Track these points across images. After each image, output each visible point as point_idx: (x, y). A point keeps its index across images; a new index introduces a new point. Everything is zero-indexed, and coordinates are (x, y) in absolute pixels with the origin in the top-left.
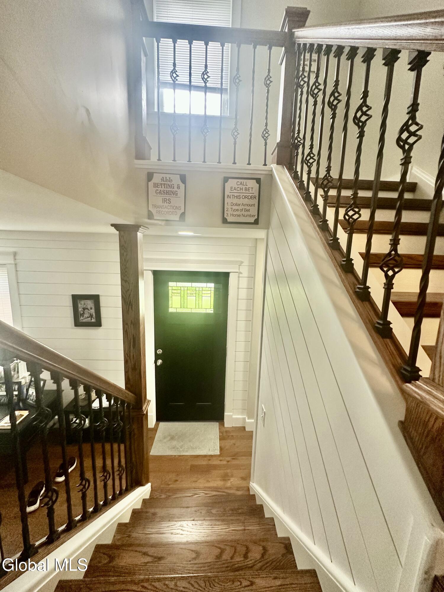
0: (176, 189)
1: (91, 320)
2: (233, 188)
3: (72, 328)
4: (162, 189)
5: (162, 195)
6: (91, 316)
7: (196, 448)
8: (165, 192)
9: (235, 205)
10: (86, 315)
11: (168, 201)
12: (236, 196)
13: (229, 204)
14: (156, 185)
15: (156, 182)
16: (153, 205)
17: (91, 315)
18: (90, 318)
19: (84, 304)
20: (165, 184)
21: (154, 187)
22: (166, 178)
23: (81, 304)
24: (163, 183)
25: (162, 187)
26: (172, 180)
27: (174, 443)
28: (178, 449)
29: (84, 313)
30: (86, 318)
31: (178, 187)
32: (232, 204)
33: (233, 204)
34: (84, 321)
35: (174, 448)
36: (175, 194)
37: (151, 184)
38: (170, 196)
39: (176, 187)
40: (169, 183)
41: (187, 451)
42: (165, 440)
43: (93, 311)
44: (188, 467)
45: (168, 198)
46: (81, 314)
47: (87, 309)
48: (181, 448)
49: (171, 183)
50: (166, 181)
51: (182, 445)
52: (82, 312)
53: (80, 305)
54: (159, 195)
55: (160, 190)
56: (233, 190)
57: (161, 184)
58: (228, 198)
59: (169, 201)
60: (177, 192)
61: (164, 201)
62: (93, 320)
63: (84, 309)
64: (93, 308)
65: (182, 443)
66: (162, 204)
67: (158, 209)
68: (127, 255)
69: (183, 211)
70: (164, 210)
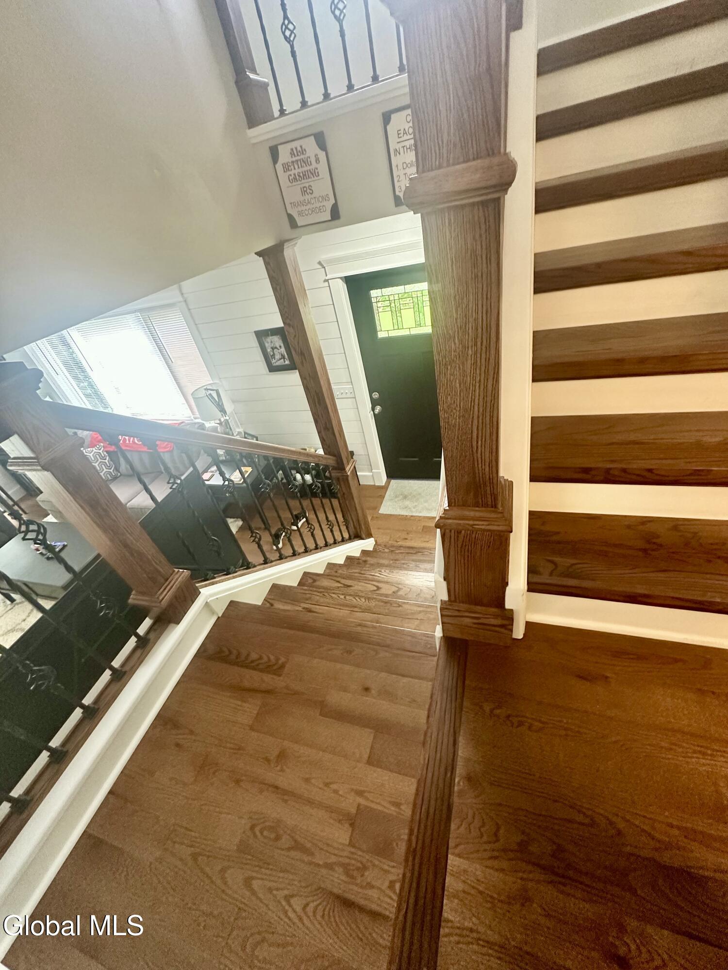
0: (314, 165)
1: (285, 362)
2: (402, 132)
3: (267, 374)
4: (296, 172)
5: (299, 182)
6: (283, 357)
7: (432, 510)
8: (301, 175)
9: (409, 166)
10: (278, 356)
11: (308, 191)
12: (408, 147)
13: (400, 167)
14: (286, 167)
15: (285, 162)
16: (291, 204)
17: (282, 355)
18: (282, 360)
19: (271, 342)
20: (297, 161)
21: (284, 172)
22: (296, 148)
23: (268, 343)
24: (294, 159)
25: (295, 169)
26: (305, 150)
27: (407, 503)
28: (410, 509)
29: (274, 354)
30: (278, 360)
31: (317, 160)
32: (405, 165)
33: (407, 166)
34: (277, 364)
35: (406, 508)
36: (315, 173)
37: (279, 166)
38: (310, 180)
39: (313, 160)
40: (302, 157)
41: (420, 512)
42: (396, 500)
43: (283, 350)
44: (420, 528)
45: (307, 185)
46: (271, 356)
47: (276, 348)
48: (414, 508)
49: (306, 156)
50: (298, 155)
51: (416, 506)
52: (272, 354)
53: (267, 345)
54: (294, 184)
55: (295, 174)
56: (402, 135)
57: (293, 162)
58: (395, 155)
59: (310, 189)
60: (317, 169)
61: (304, 191)
62: (287, 362)
63: (273, 349)
64: (282, 345)
65: (416, 504)
66: (302, 199)
67: (300, 209)
68: (280, 289)
69: (334, 202)
70: (307, 208)
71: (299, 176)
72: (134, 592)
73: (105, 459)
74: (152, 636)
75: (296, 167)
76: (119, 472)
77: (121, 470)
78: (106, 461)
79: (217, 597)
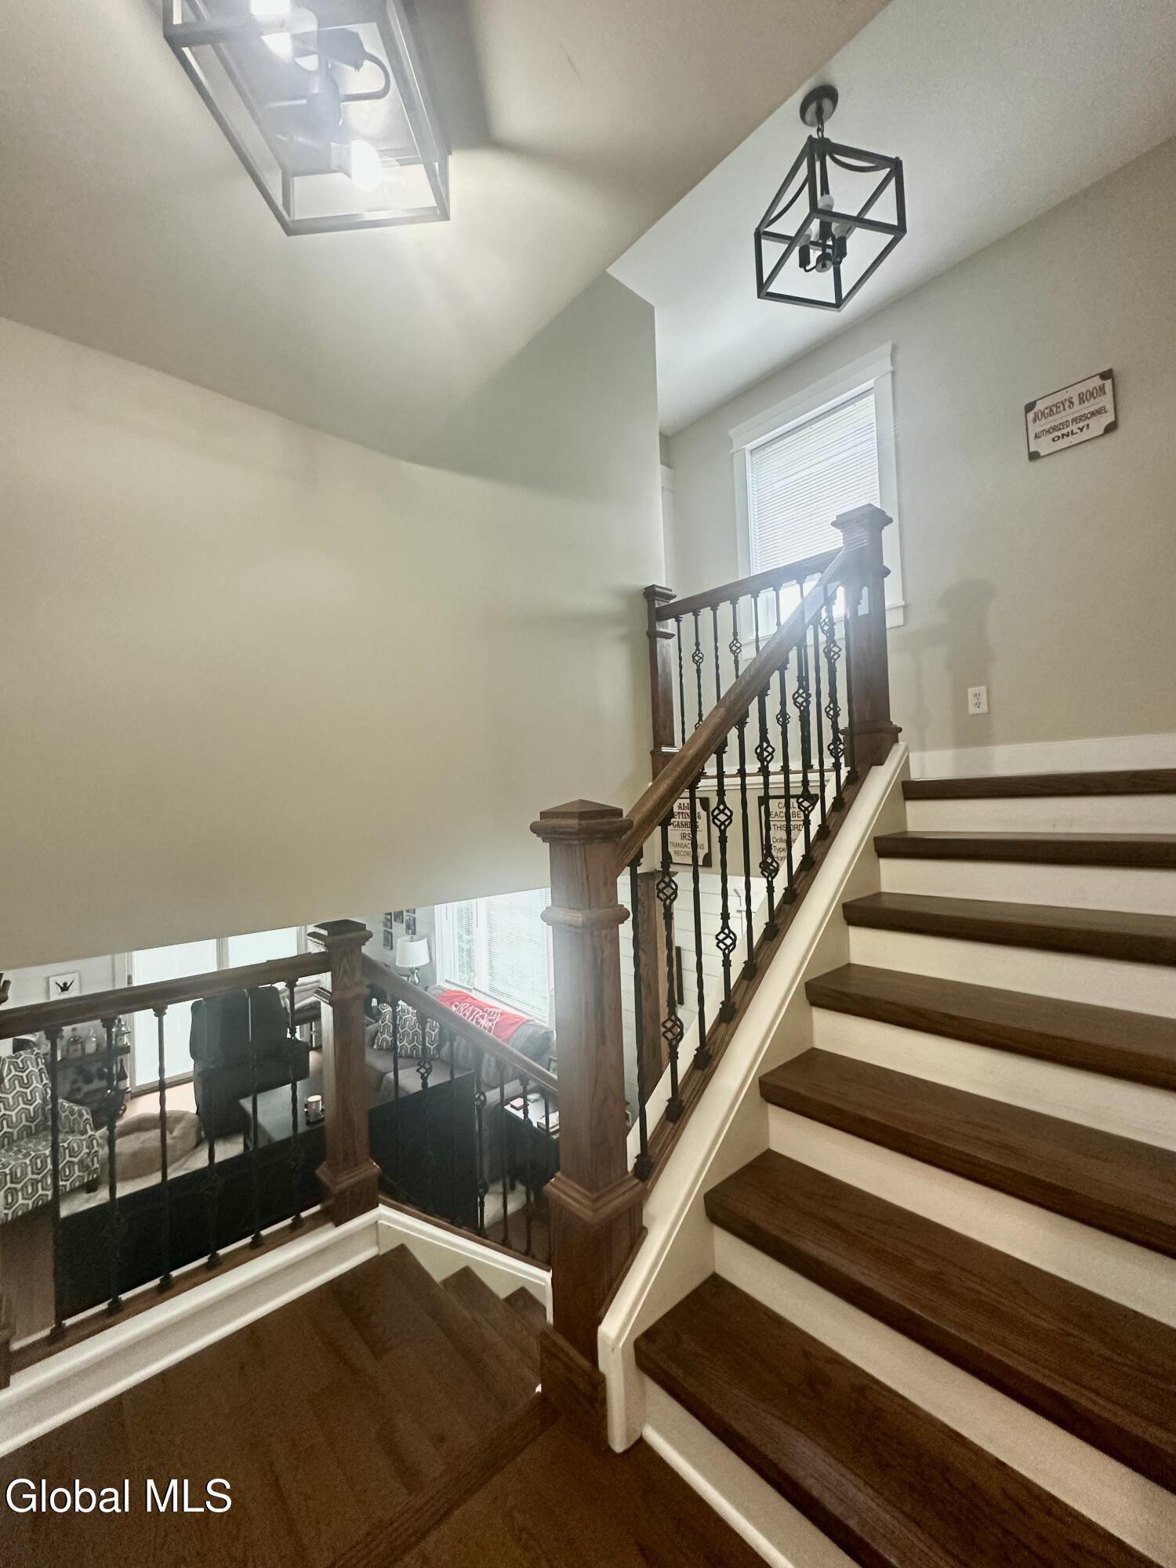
2: (774, 814)
4: (680, 820)
5: (681, 828)
8: (684, 823)
11: (687, 837)
12: (781, 826)
20: (682, 813)
24: (681, 811)
25: (679, 818)
31: (699, 817)
33: (777, 840)
40: (687, 811)
45: (686, 832)
50: (684, 809)
54: (676, 828)
55: (678, 822)
57: (679, 813)
59: (689, 837)
61: (684, 836)
66: (680, 841)
67: (677, 849)
68: (644, 913)
69: (707, 851)
70: (684, 850)
71: (682, 824)
72: (325, 1163)
73: (434, 1031)
74: (307, 1225)
75: (681, 816)
76: (439, 1054)
77: (441, 1052)
78: (433, 1033)
79: (392, 1225)
